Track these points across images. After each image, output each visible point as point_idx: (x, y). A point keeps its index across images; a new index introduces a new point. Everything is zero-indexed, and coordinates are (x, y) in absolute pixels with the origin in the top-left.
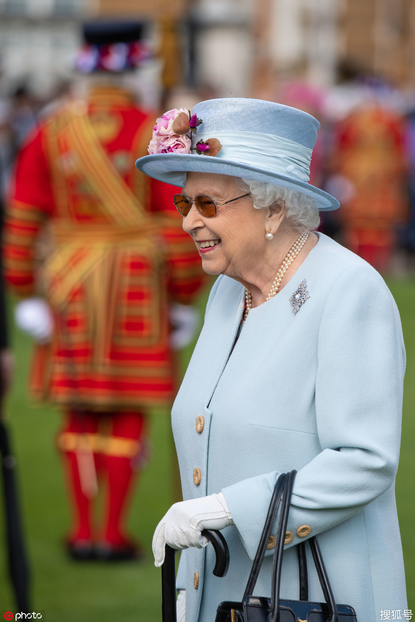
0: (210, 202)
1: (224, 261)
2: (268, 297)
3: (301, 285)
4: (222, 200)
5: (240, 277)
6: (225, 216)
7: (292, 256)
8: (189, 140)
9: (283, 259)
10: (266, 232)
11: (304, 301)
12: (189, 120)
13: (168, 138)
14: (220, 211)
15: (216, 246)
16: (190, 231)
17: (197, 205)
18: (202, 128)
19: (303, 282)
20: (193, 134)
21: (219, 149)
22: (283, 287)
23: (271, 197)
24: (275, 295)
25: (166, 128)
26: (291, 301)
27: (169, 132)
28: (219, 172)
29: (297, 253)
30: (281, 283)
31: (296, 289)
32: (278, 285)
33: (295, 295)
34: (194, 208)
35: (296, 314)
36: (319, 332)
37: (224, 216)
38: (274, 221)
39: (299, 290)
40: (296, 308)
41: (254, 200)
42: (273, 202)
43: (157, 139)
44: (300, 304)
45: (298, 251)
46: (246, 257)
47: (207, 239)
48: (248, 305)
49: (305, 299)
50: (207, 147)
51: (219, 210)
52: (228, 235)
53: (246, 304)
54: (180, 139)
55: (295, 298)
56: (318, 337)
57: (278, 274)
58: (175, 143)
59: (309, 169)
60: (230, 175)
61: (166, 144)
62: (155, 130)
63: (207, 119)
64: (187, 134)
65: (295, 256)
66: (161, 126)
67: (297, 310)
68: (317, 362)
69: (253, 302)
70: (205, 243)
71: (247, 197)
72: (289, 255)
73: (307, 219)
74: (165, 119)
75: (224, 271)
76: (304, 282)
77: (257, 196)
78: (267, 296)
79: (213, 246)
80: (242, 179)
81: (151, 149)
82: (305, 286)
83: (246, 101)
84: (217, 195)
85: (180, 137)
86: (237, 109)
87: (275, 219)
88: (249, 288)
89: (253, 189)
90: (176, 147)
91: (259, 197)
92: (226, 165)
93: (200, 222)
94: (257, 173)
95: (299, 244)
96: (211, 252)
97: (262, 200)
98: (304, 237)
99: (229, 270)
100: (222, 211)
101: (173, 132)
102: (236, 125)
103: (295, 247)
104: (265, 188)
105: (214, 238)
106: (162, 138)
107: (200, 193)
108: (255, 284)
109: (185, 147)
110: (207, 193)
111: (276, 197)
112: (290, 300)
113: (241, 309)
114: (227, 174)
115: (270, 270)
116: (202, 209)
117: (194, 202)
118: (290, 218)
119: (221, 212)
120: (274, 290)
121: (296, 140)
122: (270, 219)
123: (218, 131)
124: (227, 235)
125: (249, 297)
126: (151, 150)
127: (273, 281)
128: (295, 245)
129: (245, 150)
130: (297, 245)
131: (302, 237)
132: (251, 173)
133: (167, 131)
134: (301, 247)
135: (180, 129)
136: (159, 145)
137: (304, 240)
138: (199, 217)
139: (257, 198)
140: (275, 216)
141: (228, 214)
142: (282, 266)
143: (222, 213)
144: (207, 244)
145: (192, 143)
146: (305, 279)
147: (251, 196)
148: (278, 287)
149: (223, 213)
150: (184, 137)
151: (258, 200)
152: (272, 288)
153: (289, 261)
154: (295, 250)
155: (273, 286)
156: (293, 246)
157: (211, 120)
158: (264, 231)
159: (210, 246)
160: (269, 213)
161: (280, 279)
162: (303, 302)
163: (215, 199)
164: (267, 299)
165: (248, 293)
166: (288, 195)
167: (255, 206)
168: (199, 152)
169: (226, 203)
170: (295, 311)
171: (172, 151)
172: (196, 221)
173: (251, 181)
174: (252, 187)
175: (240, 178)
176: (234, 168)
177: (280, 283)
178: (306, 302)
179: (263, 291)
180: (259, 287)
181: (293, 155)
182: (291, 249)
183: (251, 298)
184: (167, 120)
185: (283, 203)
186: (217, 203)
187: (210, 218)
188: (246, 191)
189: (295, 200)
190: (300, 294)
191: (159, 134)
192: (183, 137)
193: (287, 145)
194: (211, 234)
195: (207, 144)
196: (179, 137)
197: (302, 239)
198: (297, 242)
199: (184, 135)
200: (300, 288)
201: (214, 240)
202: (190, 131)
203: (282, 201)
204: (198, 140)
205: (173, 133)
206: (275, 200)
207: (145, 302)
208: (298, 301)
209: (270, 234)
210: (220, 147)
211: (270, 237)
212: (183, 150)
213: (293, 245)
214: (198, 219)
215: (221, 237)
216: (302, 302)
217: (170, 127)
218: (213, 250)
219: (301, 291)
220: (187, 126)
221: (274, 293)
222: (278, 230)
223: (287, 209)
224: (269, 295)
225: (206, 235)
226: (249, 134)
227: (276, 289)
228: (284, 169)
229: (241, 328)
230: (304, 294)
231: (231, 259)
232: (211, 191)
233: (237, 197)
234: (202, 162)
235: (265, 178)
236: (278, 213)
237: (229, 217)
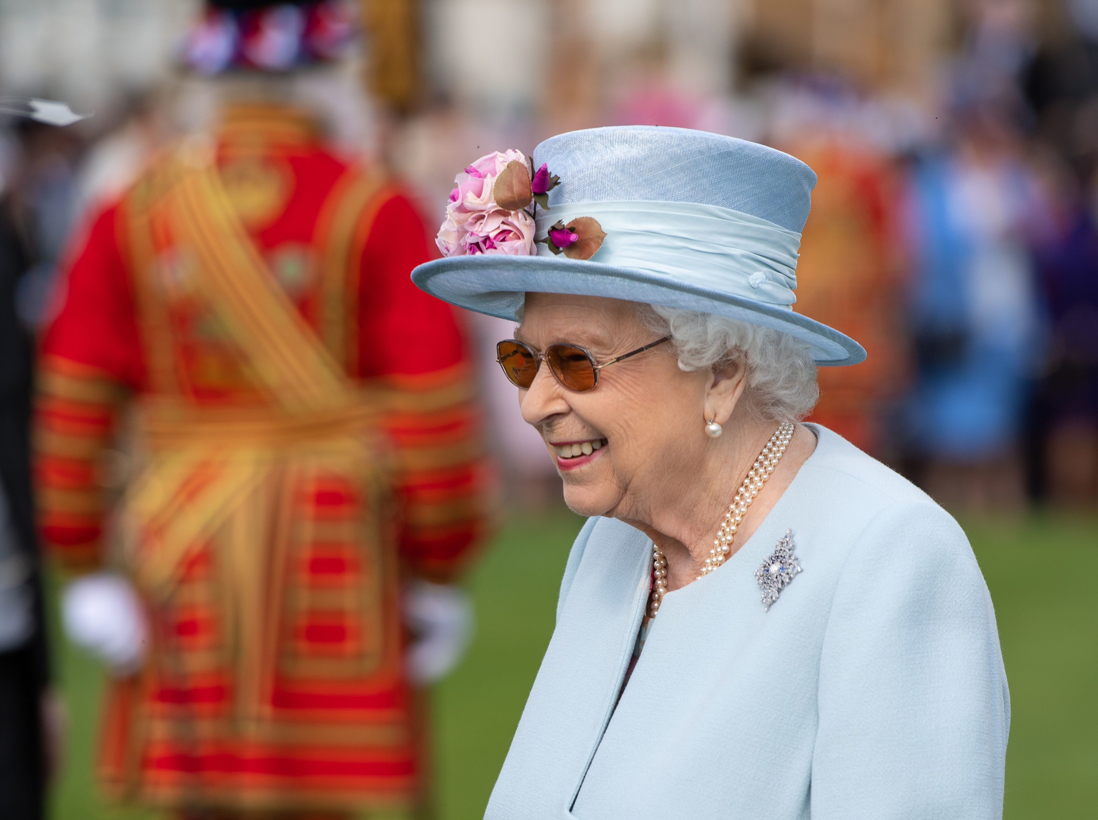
0: (581, 357)
1: (614, 486)
2: (705, 566)
3: (782, 543)
4: (608, 352)
5: (647, 522)
6: (616, 388)
7: (760, 476)
8: (530, 221)
9: (740, 482)
10: (705, 422)
11: (790, 579)
12: (531, 179)
13: (483, 217)
14: (605, 377)
15: (595, 453)
16: (539, 422)
17: (552, 364)
18: (559, 195)
19: (786, 537)
20: (539, 207)
21: (600, 241)
22: (740, 545)
23: (718, 343)
24: (721, 561)
25: (479, 195)
26: (759, 579)
27: (486, 204)
28: (604, 294)
29: (770, 469)
30: (735, 536)
31: (771, 552)
32: (729, 540)
33: (769, 565)
34: (544, 370)
35: (773, 607)
36: (821, 649)
37: (614, 390)
38: (724, 395)
39: (777, 555)
40: (770, 595)
41: (679, 352)
42: (722, 354)
43: (457, 220)
44: (780, 585)
45: (771, 464)
46: (662, 476)
47: (575, 438)
48: (659, 582)
49: (792, 576)
50: (573, 237)
51: (601, 375)
52: (624, 430)
53: (654, 580)
54: (510, 219)
55: (768, 571)
56: (819, 660)
57: (728, 515)
58: (499, 227)
59: (795, 276)
60: (627, 299)
61: (480, 230)
62: (454, 198)
63: (569, 174)
64: (525, 208)
65: (765, 476)
66: (467, 192)
67: (774, 599)
68: (817, 715)
69: (669, 576)
70: (571, 448)
71: (664, 346)
72: (752, 473)
73: (794, 391)
74: (475, 176)
75: (612, 509)
76: (790, 536)
77: (685, 343)
78: (703, 564)
79: (590, 455)
80: (652, 305)
81: (444, 241)
82: (791, 545)
83: (656, 135)
84: (597, 342)
85: (510, 214)
86: (635, 151)
87: (726, 391)
88: (661, 546)
89: (676, 328)
90: (502, 238)
91: (691, 345)
92: (618, 279)
93: (560, 401)
94: (687, 296)
95: (774, 449)
96: (585, 468)
97: (696, 353)
98: (783, 432)
99: (623, 507)
100: (610, 377)
101: (495, 204)
102: (636, 186)
103: (766, 457)
104: (704, 323)
105: (591, 437)
106: (470, 218)
107: (558, 339)
108: (678, 538)
109: (523, 238)
110: (574, 338)
111: (728, 344)
112: (756, 575)
113: (643, 592)
114: (621, 298)
115: (712, 505)
116: (563, 373)
117: (545, 358)
118: (757, 389)
119: (605, 380)
120: (719, 550)
121: (768, 216)
122: (713, 391)
123: (596, 202)
124: (622, 430)
125: (661, 564)
126: (443, 243)
127: (717, 531)
128: (765, 451)
129: (656, 241)
130: (770, 450)
131: (781, 433)
132: (675, 295)
133: (482, 202)
134: (778, 455)
135: (511, 198)
136: (462, 232)
137: (784, 439)
138: (557, 392)
139: (686, 348)
140: (724, 384)
141: (623, 383)
142: (737, 498)
143: (609, 382)
144: (576, 451)
145: (538, 227)
146: (791, 530)
147: (674, 342)
148: (728, 544)
149: (611, 381)
150: (520, 215)
151: (689, 351)
152: (713, 546)
153: (752, 487)
154: (766, 463)
155: (716, 542)
156: (761, 453)
157: (579, 176)
158: (701, 418)
159: (583, 454)
160: (712, 379)
161: (733, 528)
162: (787, 580)
163: (592, 351)
164: (704, 569)
165: (659, 554)
166: (754, 339)
167: (681, 365)
168: (555, 248)
169: (618, 359)
170: (769, 600)
171: (492, 246)
172: (551, 399)
173: (672, 310)
174: (676, 324)
175: (648, 305)
176: (637, 284)
177: (733, 535)
178: (794, 582)
179: (694, 554)
180: (687, 543)
181: (761, 248)
182: (757, 460)
183: (666, 567)
184: (481, 176)
185: (742, 356)
186: (599, 359)
187: (582, 394)
188: (660, 332)
189: (771, 349)
190: (781, 562)
191: (462, 209)
192: (517, 215)
193: (747, 228)
194: (584, 427)
195: (572, 230)
196: (507, 215)
197: (781, 437)
198: (770, 444)
199: (520, 211)
200: (781, 550)
201: (591, 442)
202: (533, 202)
203: (740, 351)
204: (550, 222)
205: (495, 207)
206: (726, 351)
207: (349, 578)
208: (777, 578)
209: (716, 424)
210: (601, 236)
211: (714, 432)
212: (518, 243)
213: (762, 451)
214: (554, 395)
215: (607, 434)
216: (784, 580)
217: (487, 192)
218: (588, 463)
219: (781, 556)
220: (528, 191)
221: (721, 558)
222: (732, 415)
223: (751, 370)
224: (708, 561)
225: (574, 431)
226: (664, 205)
227: (725, 548)
228: (743, 281)
229: (643, 634)
230: (790, 564)
231: (629, 483)
232: (584, 332)
233: (642, 345)
234: (566, 273)
235: (706, 304)
236: (730, 377)
237: (625, 391)
